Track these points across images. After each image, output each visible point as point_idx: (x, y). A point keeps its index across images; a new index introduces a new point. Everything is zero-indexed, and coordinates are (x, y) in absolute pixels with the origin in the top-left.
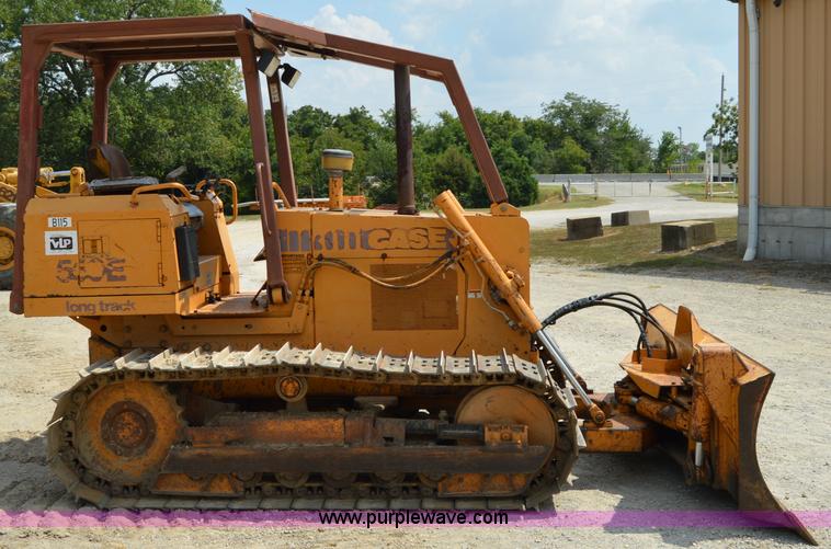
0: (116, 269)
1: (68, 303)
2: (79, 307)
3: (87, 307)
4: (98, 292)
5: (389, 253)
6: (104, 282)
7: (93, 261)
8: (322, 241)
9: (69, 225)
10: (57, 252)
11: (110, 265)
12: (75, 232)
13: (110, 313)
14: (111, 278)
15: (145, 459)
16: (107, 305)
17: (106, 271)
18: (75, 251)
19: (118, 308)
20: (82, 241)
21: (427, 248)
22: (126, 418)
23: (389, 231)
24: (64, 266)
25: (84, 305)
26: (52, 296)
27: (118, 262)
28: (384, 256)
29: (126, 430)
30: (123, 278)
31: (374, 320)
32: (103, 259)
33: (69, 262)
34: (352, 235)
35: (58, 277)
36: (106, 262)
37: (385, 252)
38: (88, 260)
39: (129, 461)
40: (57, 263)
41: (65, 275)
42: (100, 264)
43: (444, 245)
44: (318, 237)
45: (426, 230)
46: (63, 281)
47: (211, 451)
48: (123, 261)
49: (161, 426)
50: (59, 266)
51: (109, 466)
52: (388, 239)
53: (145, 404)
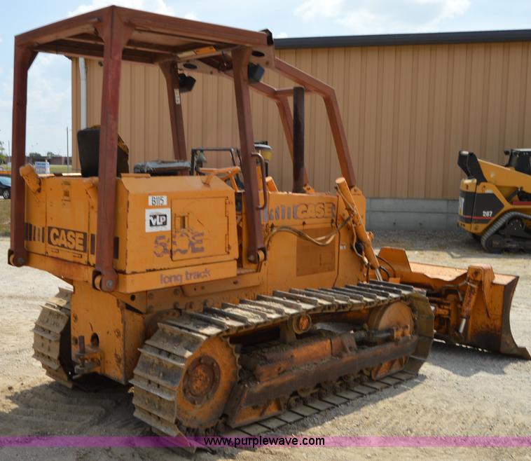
0: (198, 241)
1: (162, 276)
2: (170, 278)
3: (176, 277)
4: (184, 263)
5: (306, 221)
6: (189, 254)
7: (182, 236)
8: (274, 214)
9: (165, 203)
10: (155, 229)
11: (193, 238)
12: (169, 210)
13: (193, 281)
14: (194, 250)
15: (213, 402)
16: (191, 274)
17: (191, 244)
18: (168, 227)
19: (199, 275)
20: (174, 217)
21: (323, 217)
22: (199, 371)
23: (307, 206)
24: (160, 241)
25: (174, 276)
26: (150, 271)
27: (198, 235)
28: (304, 223)
29: (199, 382)
30: (202, 249)
31: (298, 269)
32: (189, 234)
33: (163, 237)
34: (289, 208)
35: (155, 253)
36: (191, 236)
37: (304, 220)
38: (178, 235)
39: (201, 407)
40: (155, 239)
41: (160, 250)
42: (186, 238)
43: (330, 214)
44: (272, 210)
45: (323, 204)
46: (159, 256)
47: (273, 382)
48: (202, 234)
49: (223, 371)
50: (156, 242)
51: (186, 416)
52: (306, 211)
53: (214, 356)
